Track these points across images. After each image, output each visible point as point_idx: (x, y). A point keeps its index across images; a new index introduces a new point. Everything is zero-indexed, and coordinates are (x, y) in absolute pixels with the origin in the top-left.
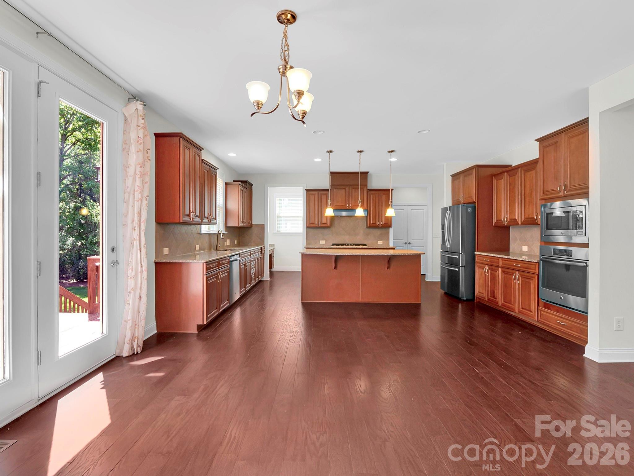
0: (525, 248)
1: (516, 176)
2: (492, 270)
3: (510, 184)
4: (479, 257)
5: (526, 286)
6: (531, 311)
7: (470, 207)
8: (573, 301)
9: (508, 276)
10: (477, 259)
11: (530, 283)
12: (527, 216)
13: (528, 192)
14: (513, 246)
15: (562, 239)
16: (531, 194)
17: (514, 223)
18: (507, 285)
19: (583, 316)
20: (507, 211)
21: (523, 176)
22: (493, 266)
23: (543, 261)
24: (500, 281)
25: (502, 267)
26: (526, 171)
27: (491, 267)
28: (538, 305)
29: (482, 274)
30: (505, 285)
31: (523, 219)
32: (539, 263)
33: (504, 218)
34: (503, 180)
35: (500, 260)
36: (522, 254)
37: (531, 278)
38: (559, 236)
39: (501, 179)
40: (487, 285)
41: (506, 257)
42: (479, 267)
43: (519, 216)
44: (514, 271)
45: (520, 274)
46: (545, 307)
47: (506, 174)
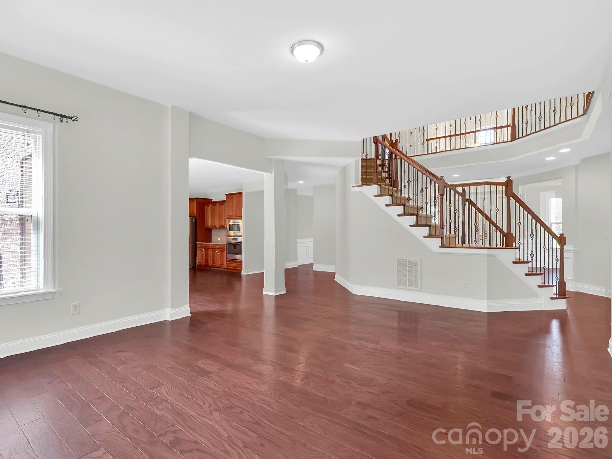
0: (219, 239)
1: (216, 206)
2: (206, 250)
3: (213, 209)
4: (199, 245)
5: (221, 255)
6: (223, 265)
7: (194, 219)
8: (238, 257)
9: (214, 252)
10: (198, 246)
11: (223, 253)
12: (221, 225)
13: (221, 214)
14: (214, 238)
15: (232, 234)
16: (222, 215)
17: (215, 227)
18: (213, 256)
19: (241, 262)
20: (212, 222)
21: (219, 207)
22: (206, 248)
23: (228, 243)
24: (210, 255)
25: (211, 248)
26: (220, 205)
27: (205, 249)
28: (226, 262)
29: (200, 253)
30: (212, 256)
31: (219, 226)
32: (226, 244)
33: (210, 225)
34: (209, 207)
35: (210, 245)
36: (218, 241)
37: (224, 251)
38: (232, 233)
39: (209, 206)
40: (203, 258)
41: (211, 243)
42: (199, 250)
43: (217, 224)
44: (216, 249)
45: (219, 250)
46: (229, 262)
47: (217, 203)
